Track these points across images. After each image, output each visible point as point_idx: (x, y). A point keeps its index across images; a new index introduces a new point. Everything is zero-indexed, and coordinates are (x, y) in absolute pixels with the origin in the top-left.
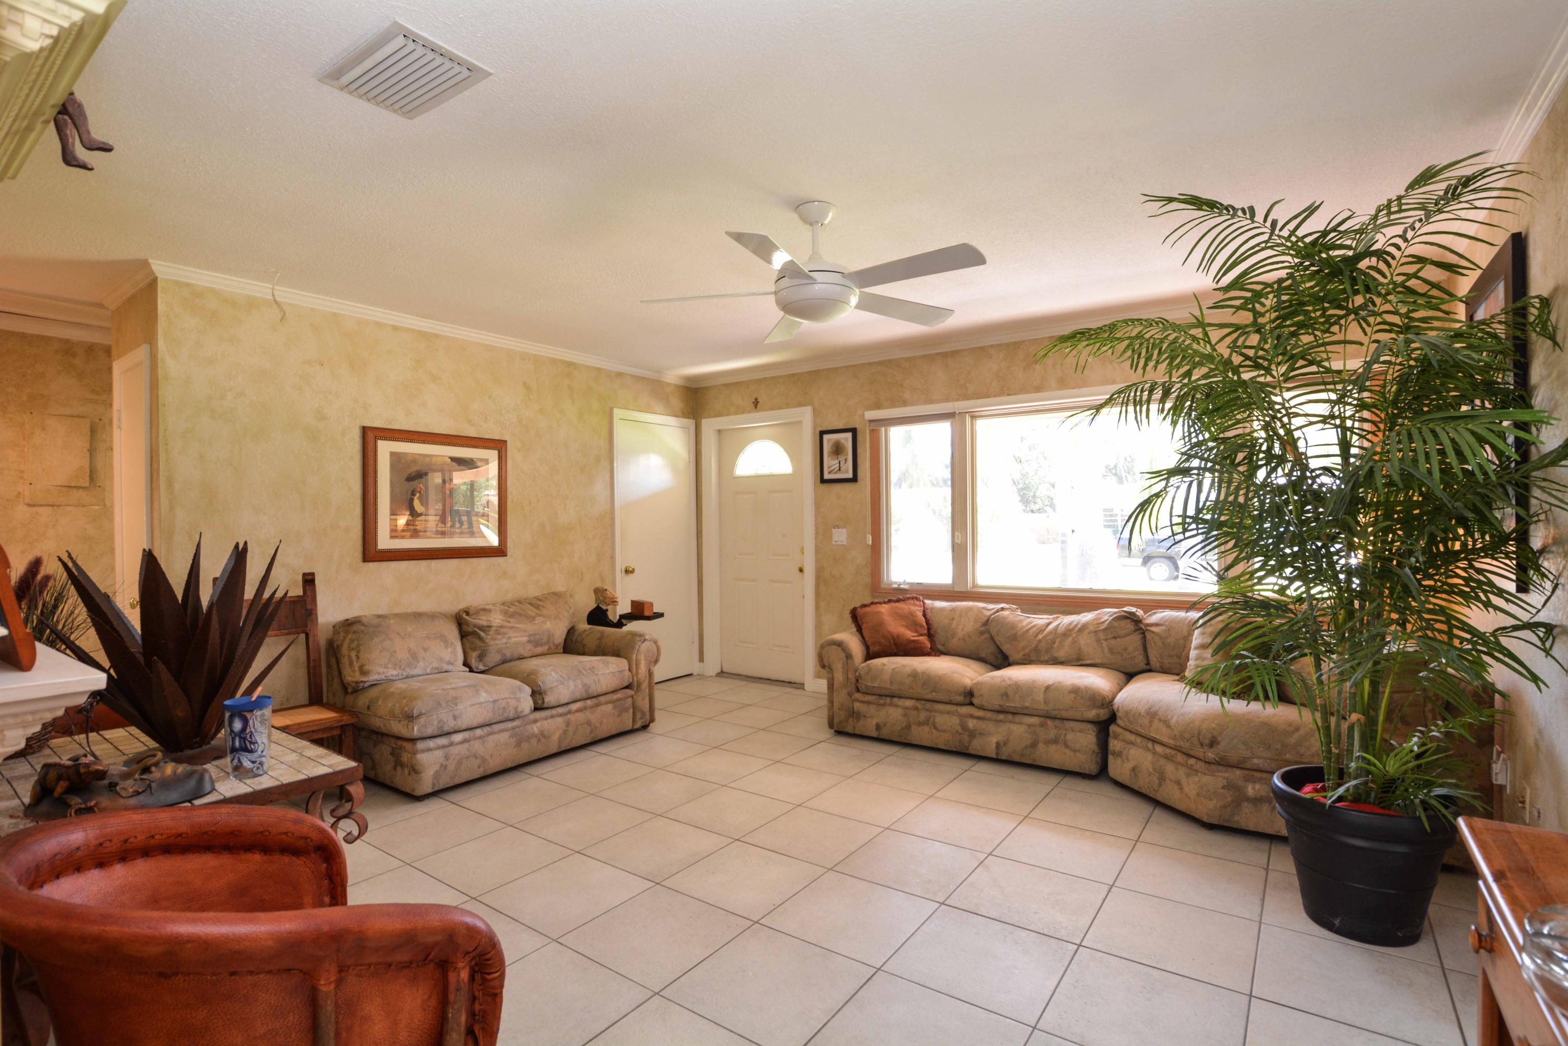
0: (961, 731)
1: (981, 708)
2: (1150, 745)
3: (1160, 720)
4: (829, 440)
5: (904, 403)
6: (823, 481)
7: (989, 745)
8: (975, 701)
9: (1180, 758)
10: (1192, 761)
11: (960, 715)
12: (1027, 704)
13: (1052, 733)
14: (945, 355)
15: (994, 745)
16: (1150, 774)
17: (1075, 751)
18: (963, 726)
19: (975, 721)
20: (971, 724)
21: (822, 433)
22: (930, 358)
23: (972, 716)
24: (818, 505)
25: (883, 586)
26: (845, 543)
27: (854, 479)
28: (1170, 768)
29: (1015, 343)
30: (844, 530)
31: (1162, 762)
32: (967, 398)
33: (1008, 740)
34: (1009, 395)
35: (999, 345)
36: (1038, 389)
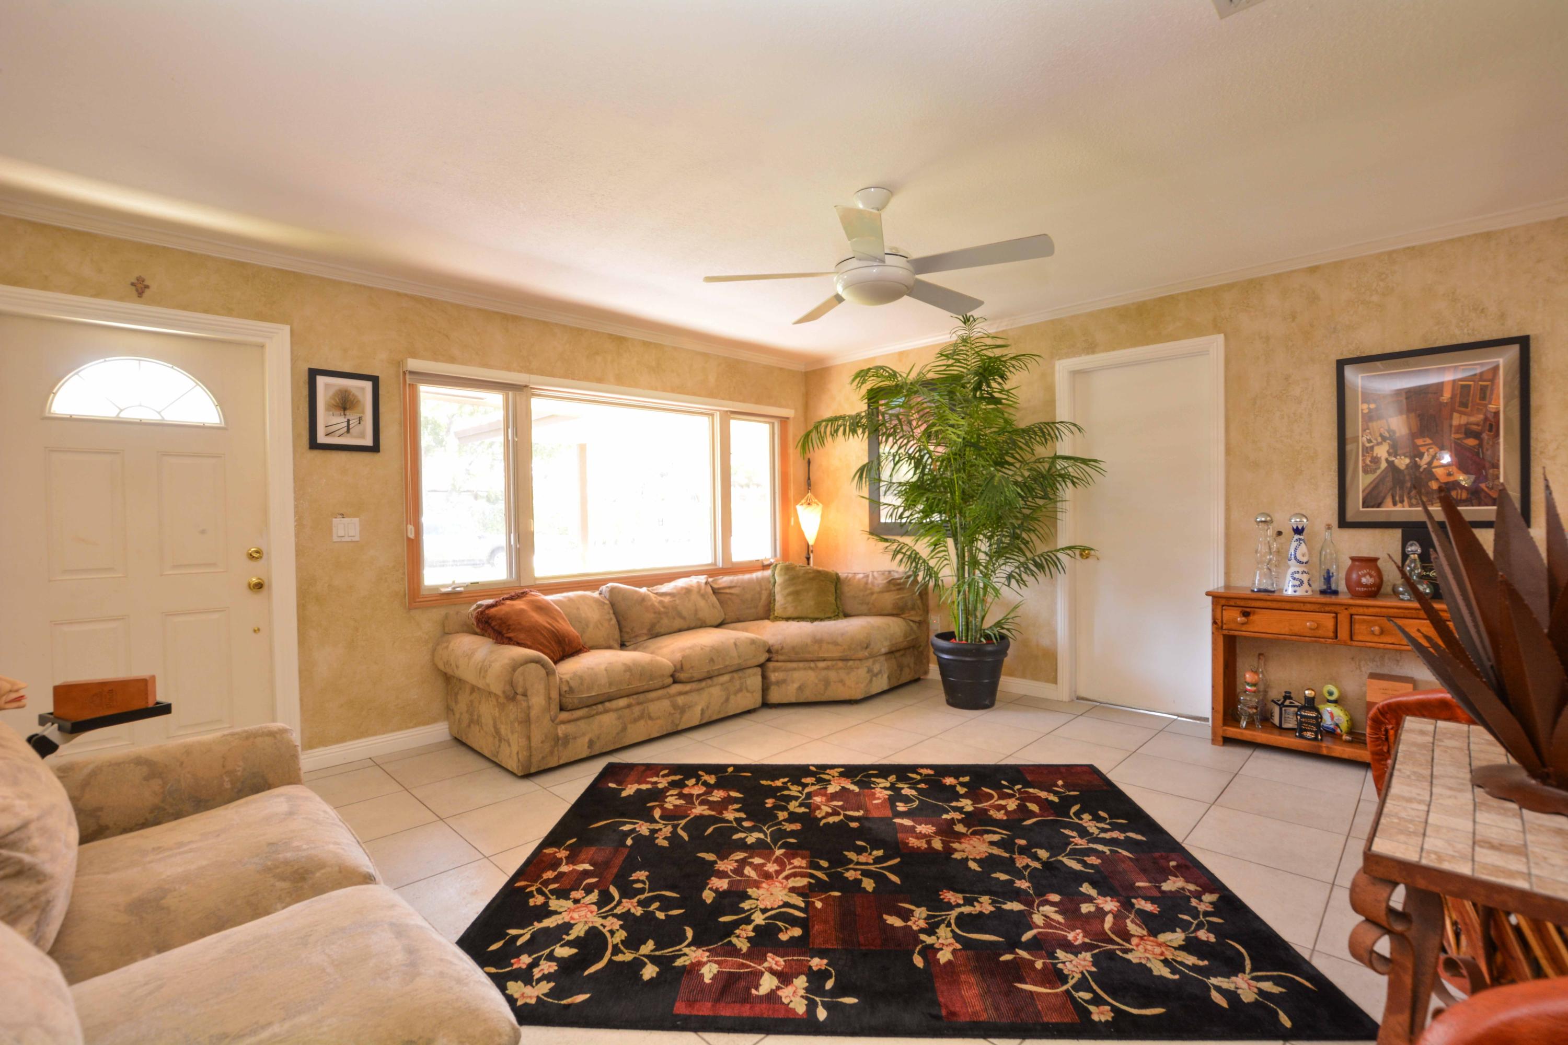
0: (673, 711)
1: (690, 681)
2: (812, 665)
3: (828, 643)
4: (327, 386)
5: (452, 360)
6: (314, 445)
7: (694, 717)
8: (682, 676)
9: (840, 664)
10: (851, 663)
11: (670, 697)
12: (727, 663)
13: (737, 684)
14: (505, 317)
15: (700, 712)
16: (816, 685)
17: (752, 692)
18: (675, 706)
19: (682, 697)
20: (680, 700)
21: (313, 373)
22: (489, 315)
23: (681, 694)
24: (300, 483)
25: (424, 592)
26: (357, 538)
27: (375, 448)
28: (832, 675)
29: (579, 330)
30: (356, 520)
31: (824, 673)
32: (530, 371)
33: (709, 703)
34: (573, 379)
35: (564, 326)
36: (600, 380)
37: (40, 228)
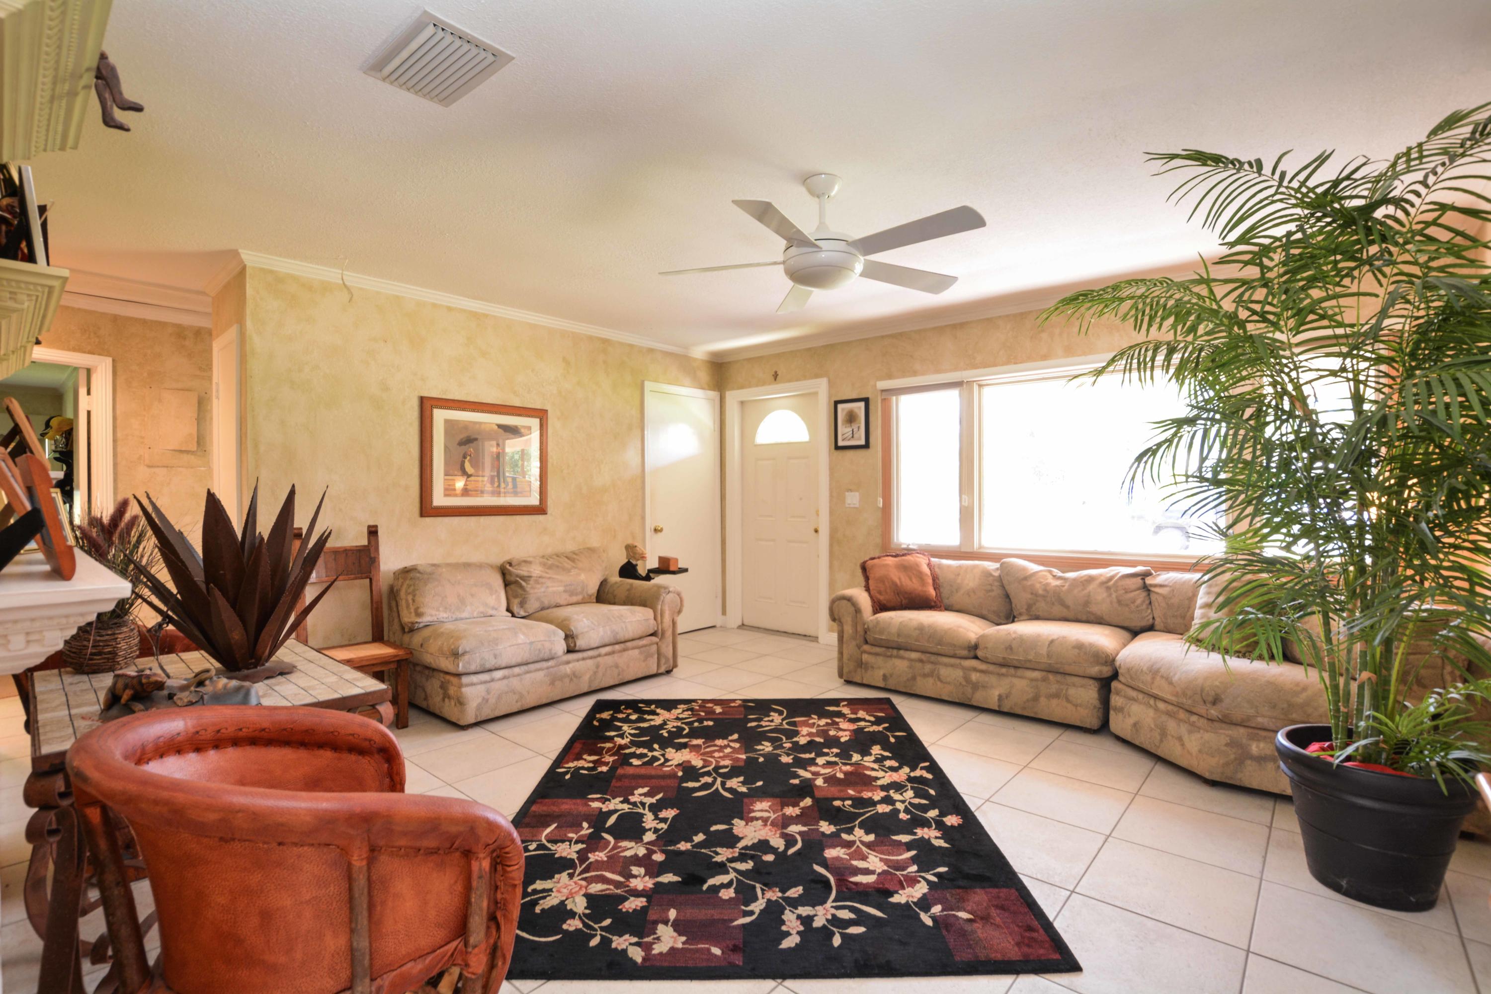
0: (964, 683)
1: (984, 661)
2: (1152, 702)
3: (1162, 677)
4: (843, 410)
5: (915, 373)
6: (837, 448)
7: (992, 698)
8: (980, 653)
9: (1182, 715)
10: (1194, 718)
11: (964, 668)
12: (1030, 657)
13: (1054, 688)
14: (954, 327)
15: (997, 698)
16: (1151, 730)
17: (1076, 706)
18: (967, 679)
19: (978, 674)
20: (974, 676)
21: (837, 403)
22: (940, 330)
23: (975, 670)
24: (832, 470)
25: (892, 546)
26: (857, 505)
27: (867, 446)
28: (1171, 725)
29: (1022, 314)
30: (857, 494)
31: (1164, 718)
32: (975, 367)
33: (1010, 693)
34: (1015, 363)
35: (1008, 316)
36: (1045, 357)
37: (749, 360)
